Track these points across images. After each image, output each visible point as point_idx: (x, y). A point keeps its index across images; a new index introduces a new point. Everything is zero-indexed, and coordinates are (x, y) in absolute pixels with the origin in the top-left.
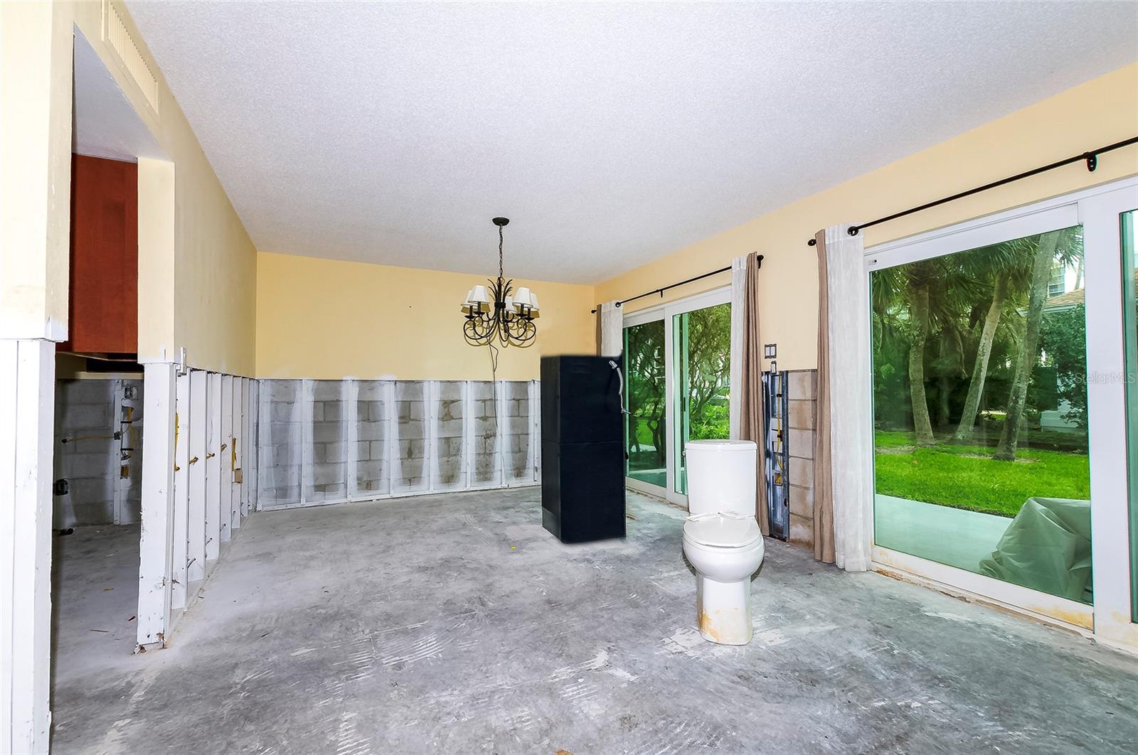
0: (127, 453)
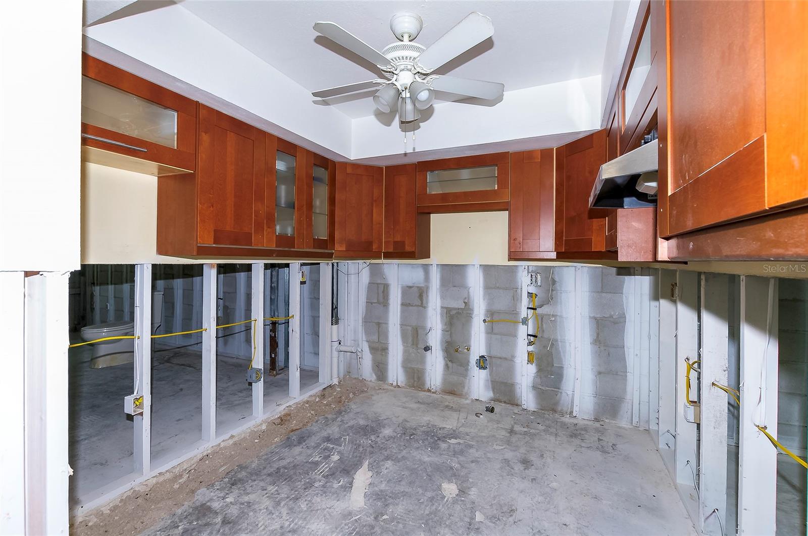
0: (532, 339)
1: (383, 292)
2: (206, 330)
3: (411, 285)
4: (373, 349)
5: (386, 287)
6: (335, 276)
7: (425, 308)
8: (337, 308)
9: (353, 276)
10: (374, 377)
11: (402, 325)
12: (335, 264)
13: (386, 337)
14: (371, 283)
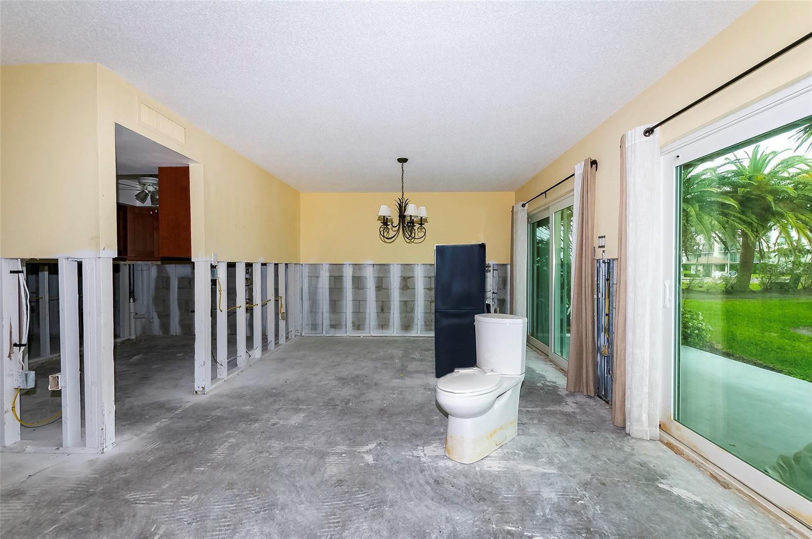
1: (166, 281)
2: (42, 298)
3: (183, 276)
4: (160, 316)
5: (168, 279)
6: (131, 272)
7: (192, 289)
8: (133, 292)
9: (145, 272)
10: (161, 332)
11: (178, 300)
12: (132, 266)
13: (169, 308)
14: (158, 277)
